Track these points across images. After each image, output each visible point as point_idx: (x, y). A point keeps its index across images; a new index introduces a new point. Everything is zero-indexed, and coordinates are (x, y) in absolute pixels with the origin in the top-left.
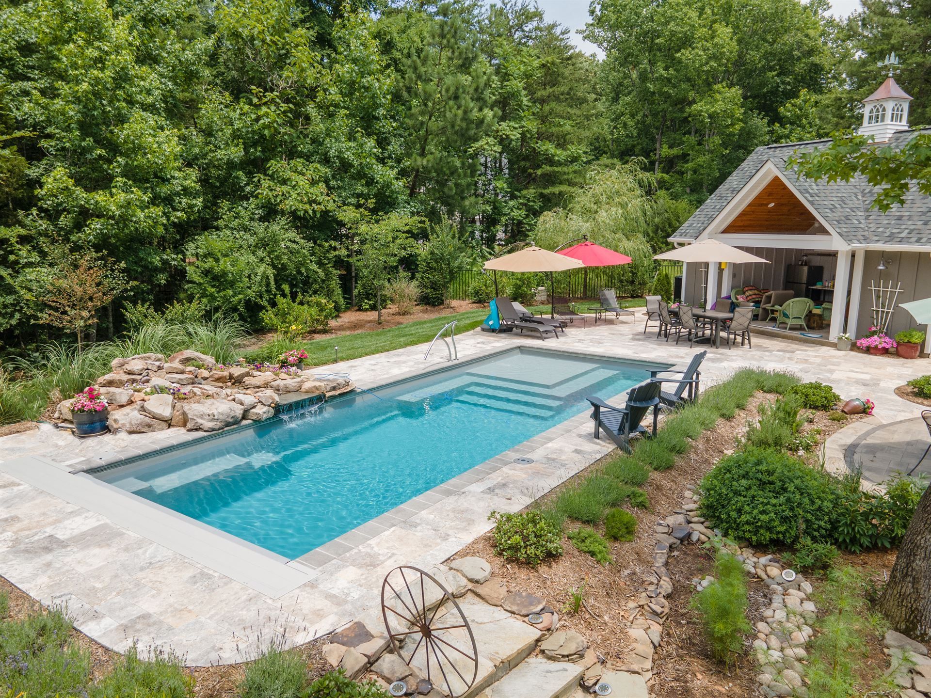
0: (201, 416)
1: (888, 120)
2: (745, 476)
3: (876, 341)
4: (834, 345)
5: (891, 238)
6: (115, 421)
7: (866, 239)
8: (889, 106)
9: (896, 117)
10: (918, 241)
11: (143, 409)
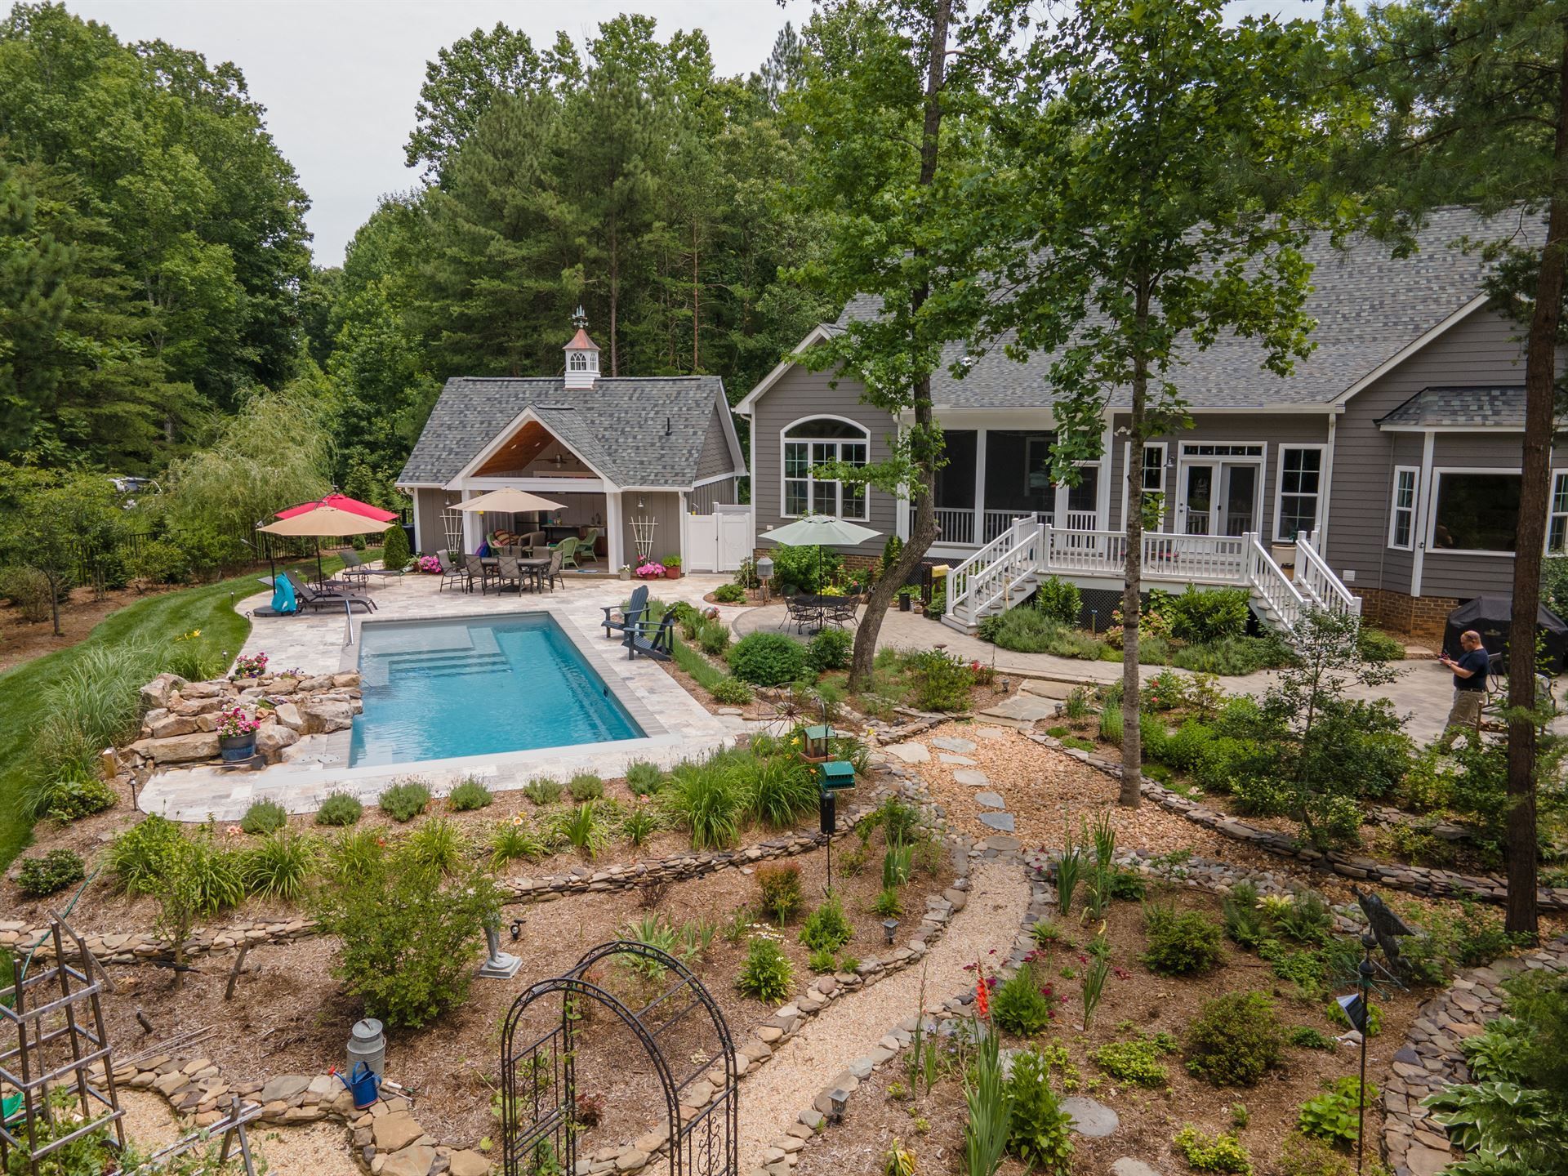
0: (337, 716)
1: (589, 370)
2: (764, 648)
3: (650, 567)
4: (618, 577)
5: (643, 481)
6: (270, 737)
7: (625, 482)
8: (588, 355)
9: (593, 367)
10: (666, 482)
11: (279, 722)
